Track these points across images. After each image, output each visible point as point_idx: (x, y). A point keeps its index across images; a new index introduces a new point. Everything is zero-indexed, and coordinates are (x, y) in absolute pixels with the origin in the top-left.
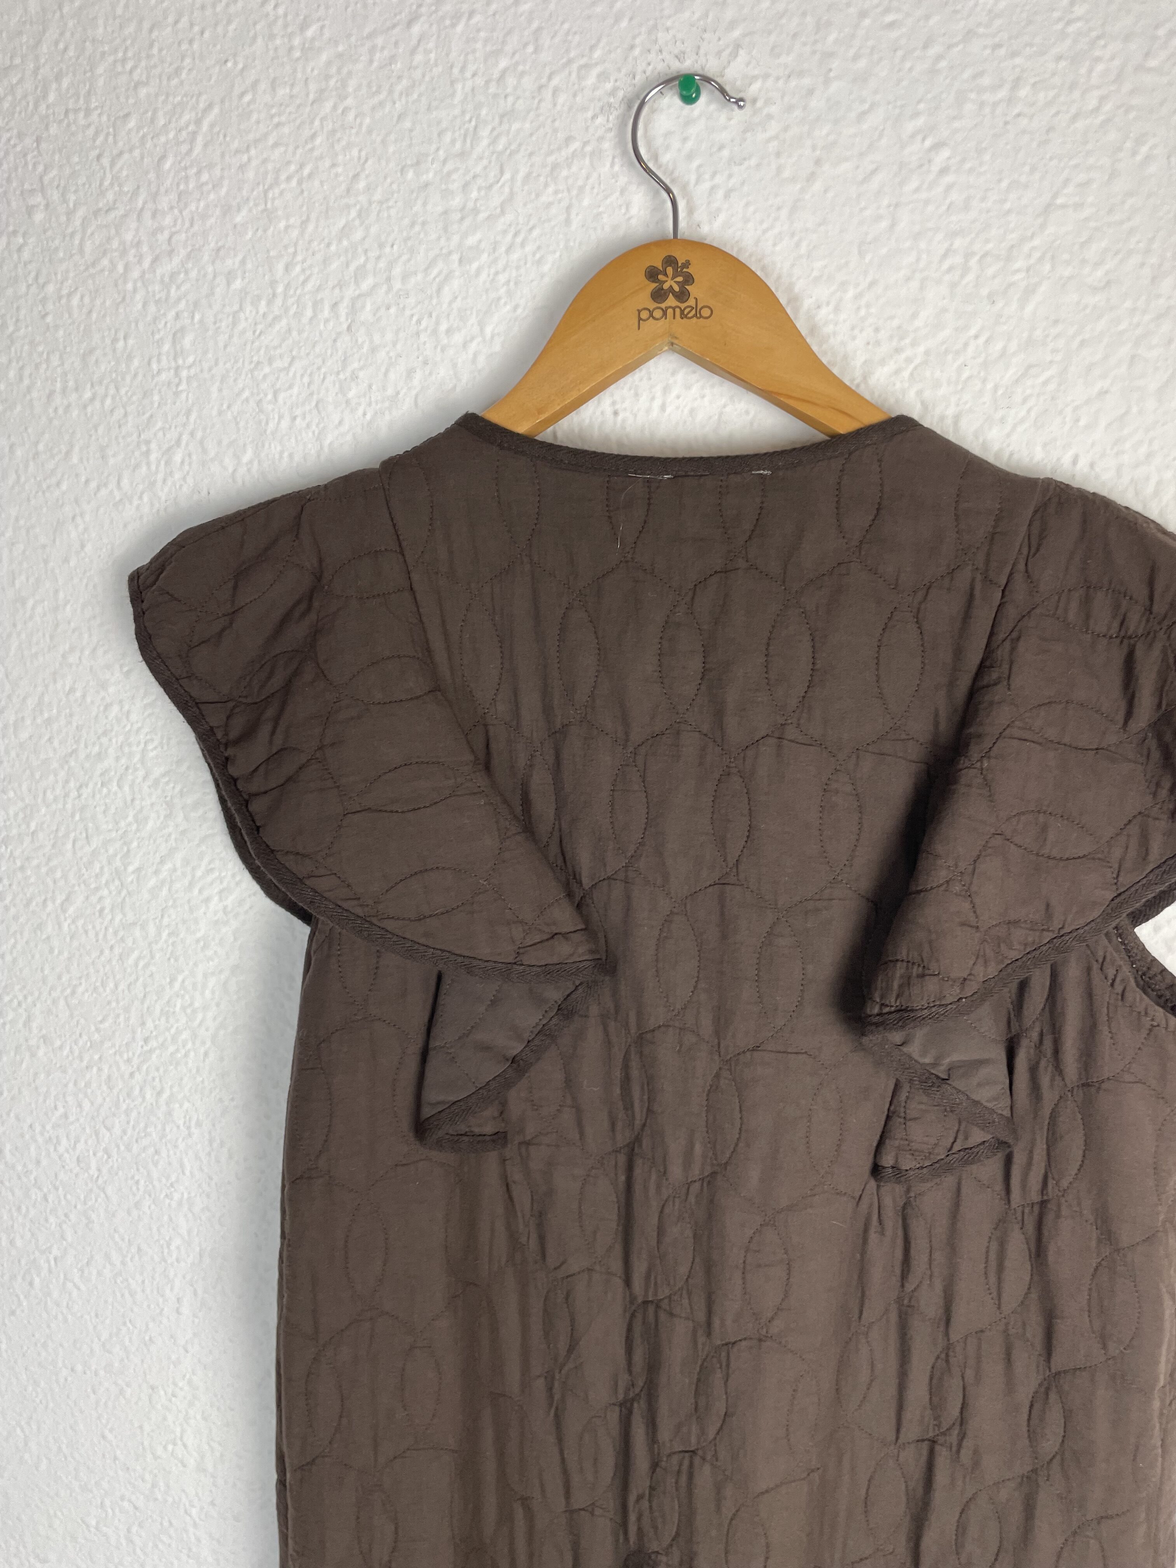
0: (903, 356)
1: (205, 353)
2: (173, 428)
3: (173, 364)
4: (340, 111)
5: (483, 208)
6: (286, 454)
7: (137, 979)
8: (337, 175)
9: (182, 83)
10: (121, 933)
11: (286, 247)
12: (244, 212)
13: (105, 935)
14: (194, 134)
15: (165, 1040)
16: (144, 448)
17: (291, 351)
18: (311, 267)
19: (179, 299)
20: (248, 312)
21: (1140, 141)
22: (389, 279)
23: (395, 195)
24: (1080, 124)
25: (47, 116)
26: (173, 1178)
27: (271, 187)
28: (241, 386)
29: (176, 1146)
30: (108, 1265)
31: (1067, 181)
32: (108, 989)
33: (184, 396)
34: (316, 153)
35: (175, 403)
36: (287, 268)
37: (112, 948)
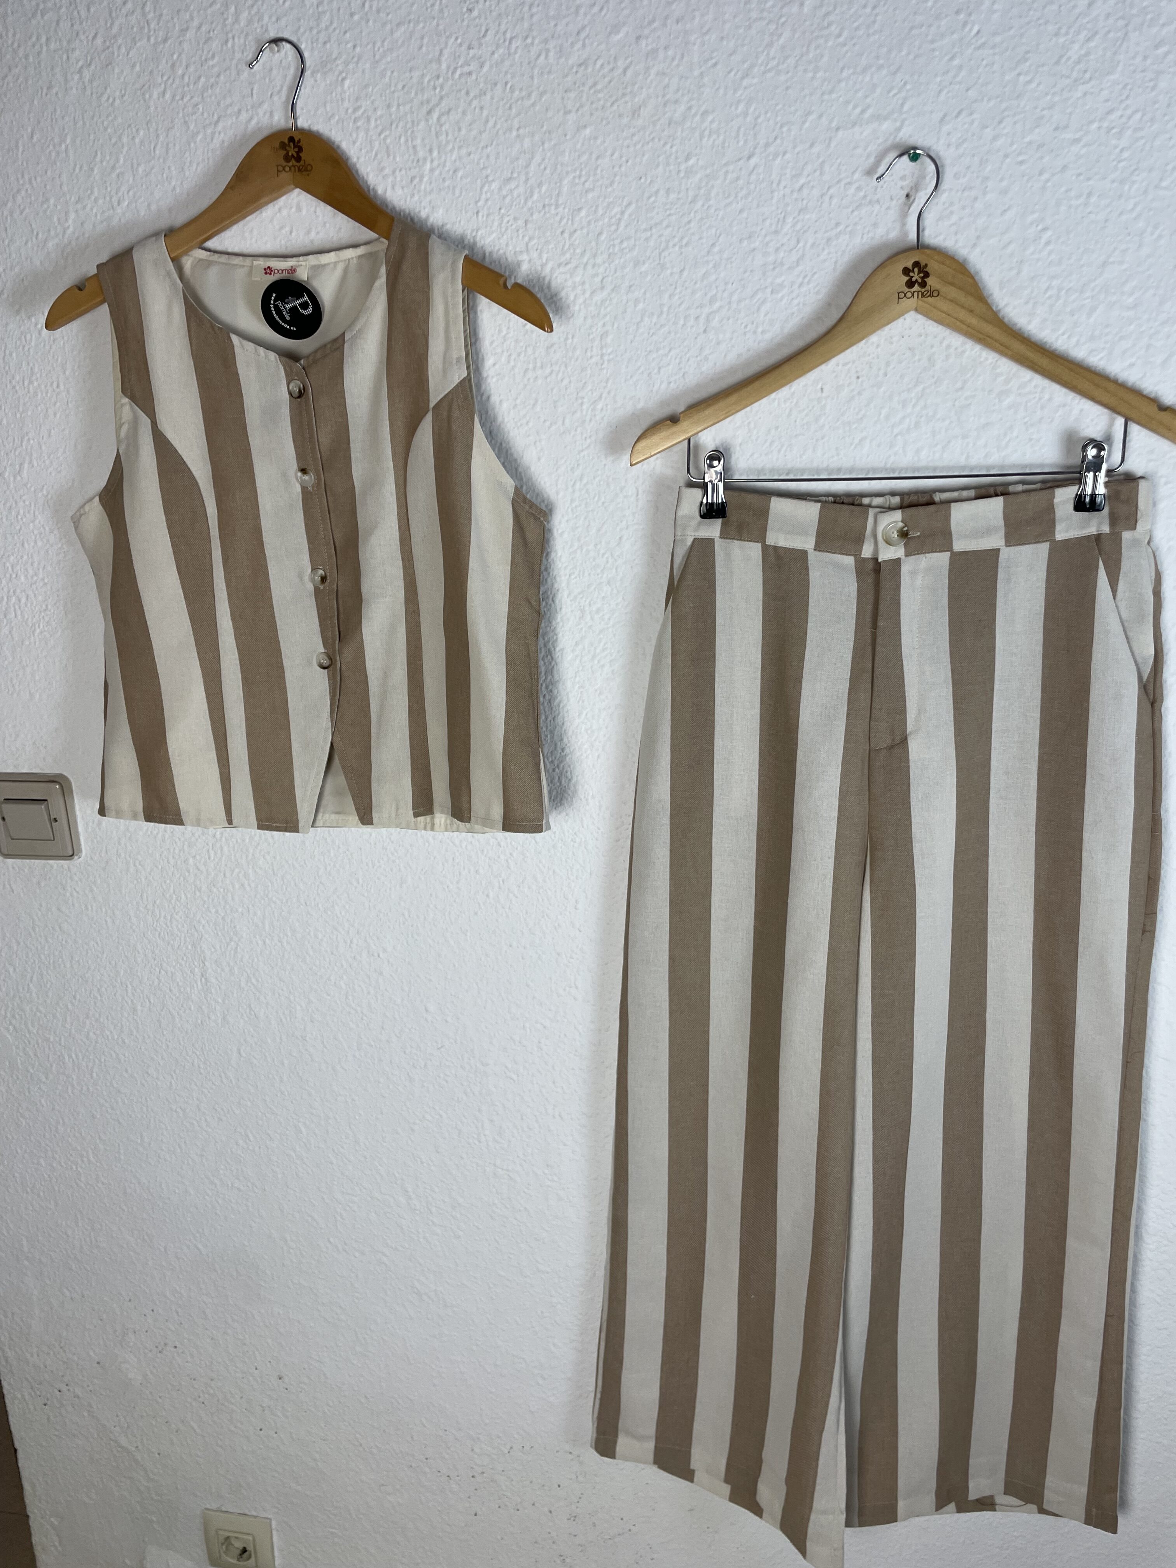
1: (619, 346)
3: (600, 353)
4: (706, 207)
5: (786, 262)
8: (702, 244)
9: (614, 190)
11: (671, 285)
12: (646, 265)
14: (620, 219)
16: (580, 401)
17: (670, 344)
18: (684, 295)
19: (605, 315)
20: (645, 323)
21: (1155, 227)
22: (729, 303)
23: (736, 255)
24: (1123, 219)
25: (532, 208)
27: (663, 251)
30: (535, 883)
31: (1115, 249)
34: (691, 231)
35: (599, 375)
36: (670, 297)
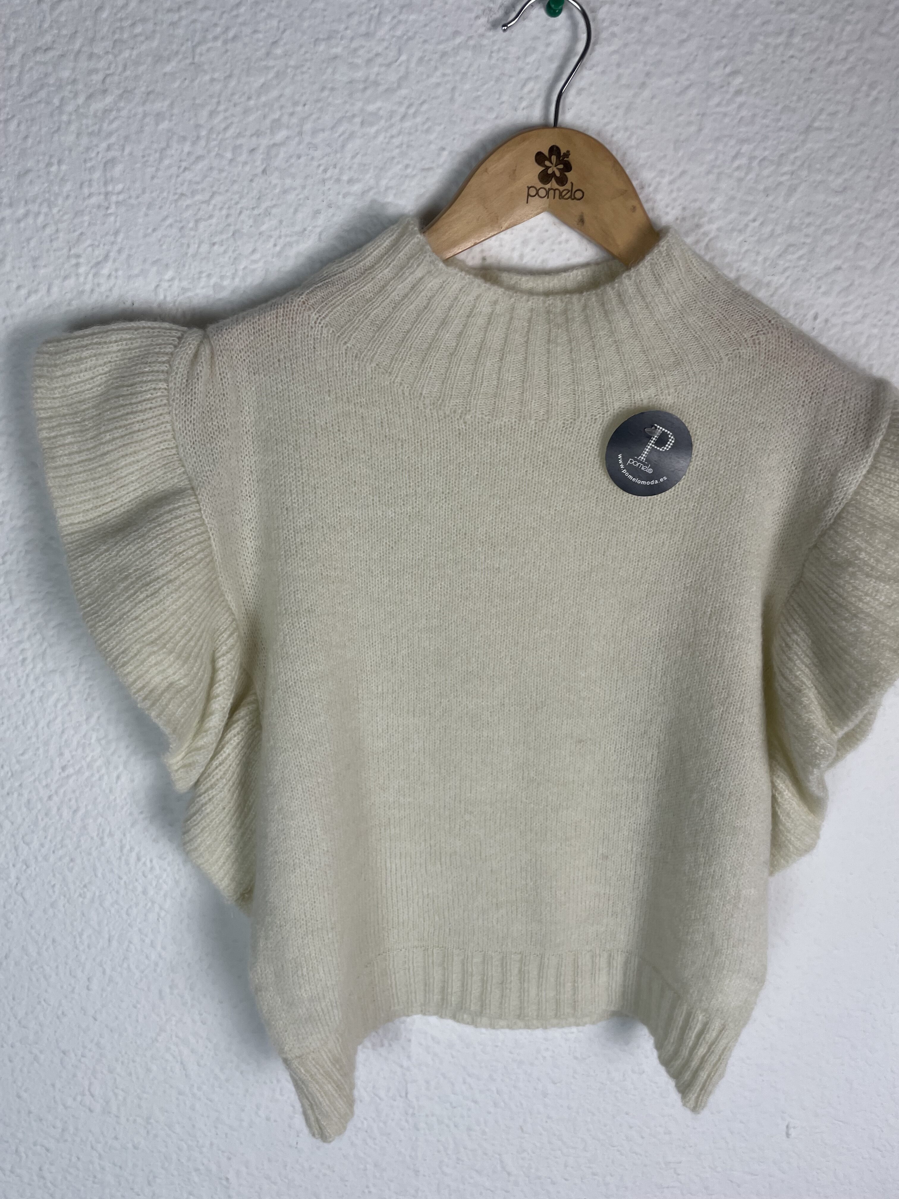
0: (702, 230)
1: (134, 182)
2: (101, 246)
3: (103, 190)
5: (383, 82)
6: (204, 275)
7: (56, 718)
8: (258, 40)
10: (42, 679)
11: (211, 97)
12: (174, 63)
13: (26, 681)
15: (82, 767)
16: (73, 261)
17: (212, 187)
18: (233, 115)
19: (110, 134)
20: (173, 152)
21: (872, 86)
22: (300, 133)
23: (308, 64)
24: (833, 70)
26: (87, 880)
27: (199, 43)
28: (165, 213)
29: (90, 854)
30: (26, 957)
31: (822, 110)
32: (29, 727)
33: (112, 219)
34: (240, 20)
35: (104, 224)
36: (211, 115)
37: (33, 692)
